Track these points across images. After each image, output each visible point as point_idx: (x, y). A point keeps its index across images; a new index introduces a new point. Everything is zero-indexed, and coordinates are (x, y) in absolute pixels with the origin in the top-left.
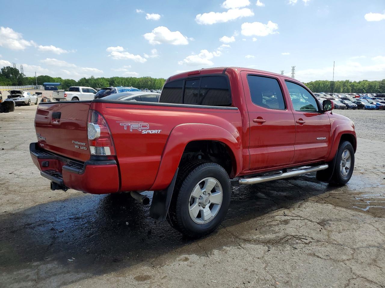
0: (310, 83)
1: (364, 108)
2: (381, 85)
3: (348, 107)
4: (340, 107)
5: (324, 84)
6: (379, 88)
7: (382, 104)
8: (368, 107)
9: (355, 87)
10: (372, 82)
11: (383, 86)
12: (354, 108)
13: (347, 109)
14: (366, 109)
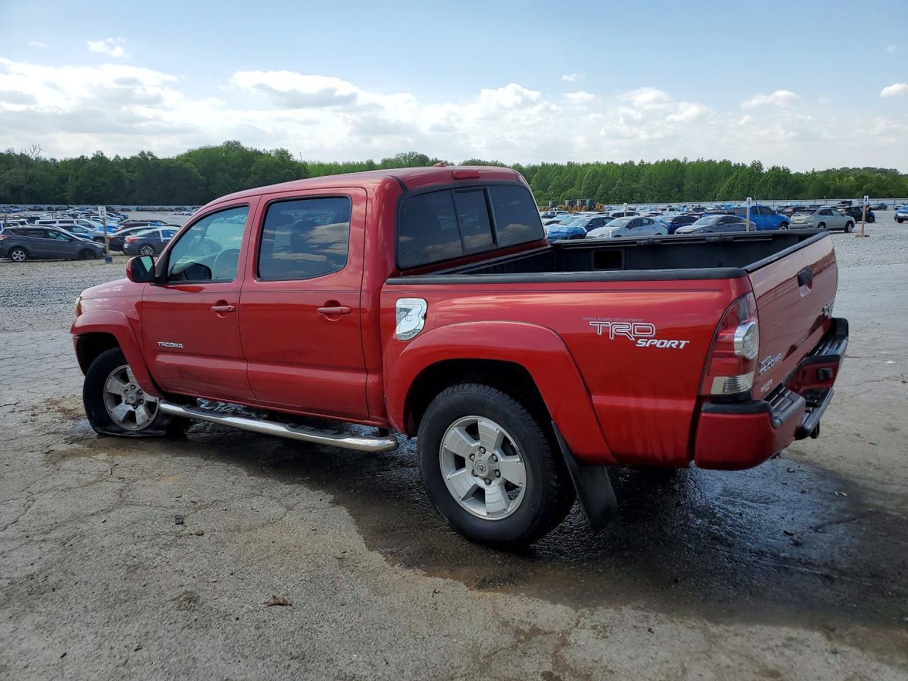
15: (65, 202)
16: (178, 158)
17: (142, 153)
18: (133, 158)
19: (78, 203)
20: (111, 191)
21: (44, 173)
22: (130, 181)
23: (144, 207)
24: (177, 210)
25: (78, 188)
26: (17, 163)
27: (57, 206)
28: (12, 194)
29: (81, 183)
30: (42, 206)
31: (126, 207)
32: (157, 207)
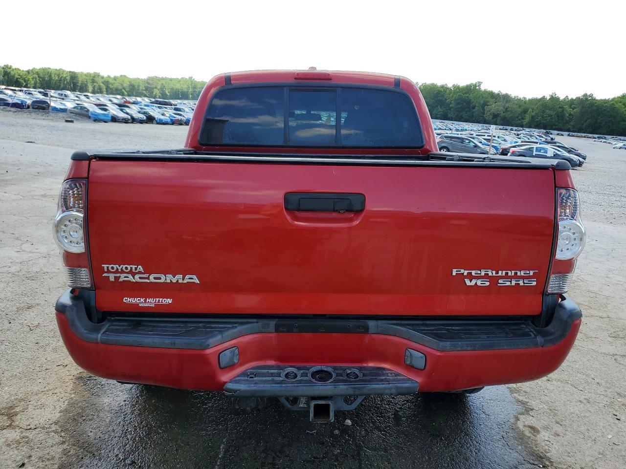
0: (32, 71)
1: (154, 121)
2: (147, 85)
3: (134, 120)
4: (123, 119)
5: (58, 75)
6: (144, 89)
7: (177, 116)
8: (161, 120)
9: (110, 86)
10: (135, 80)
11: (150, 88)
12: (141, 122)
13: (132, 123)
14: (158, 123)
15: (522, 126)
16: (613, 99)
17: (585, 95)
18: (578, 98)
19: (530, 127)
20: (553, 120)
21: (515, 106)
22: (570, 115)
23: (574, 134)
24: (598, 138)
25: (533, 117)
26: (501, 100)
27: (516, 128)
28: (493, 119)
29: (536, 114)
30: (507, 127)
31: (561, 133)
32: (584, 135)
